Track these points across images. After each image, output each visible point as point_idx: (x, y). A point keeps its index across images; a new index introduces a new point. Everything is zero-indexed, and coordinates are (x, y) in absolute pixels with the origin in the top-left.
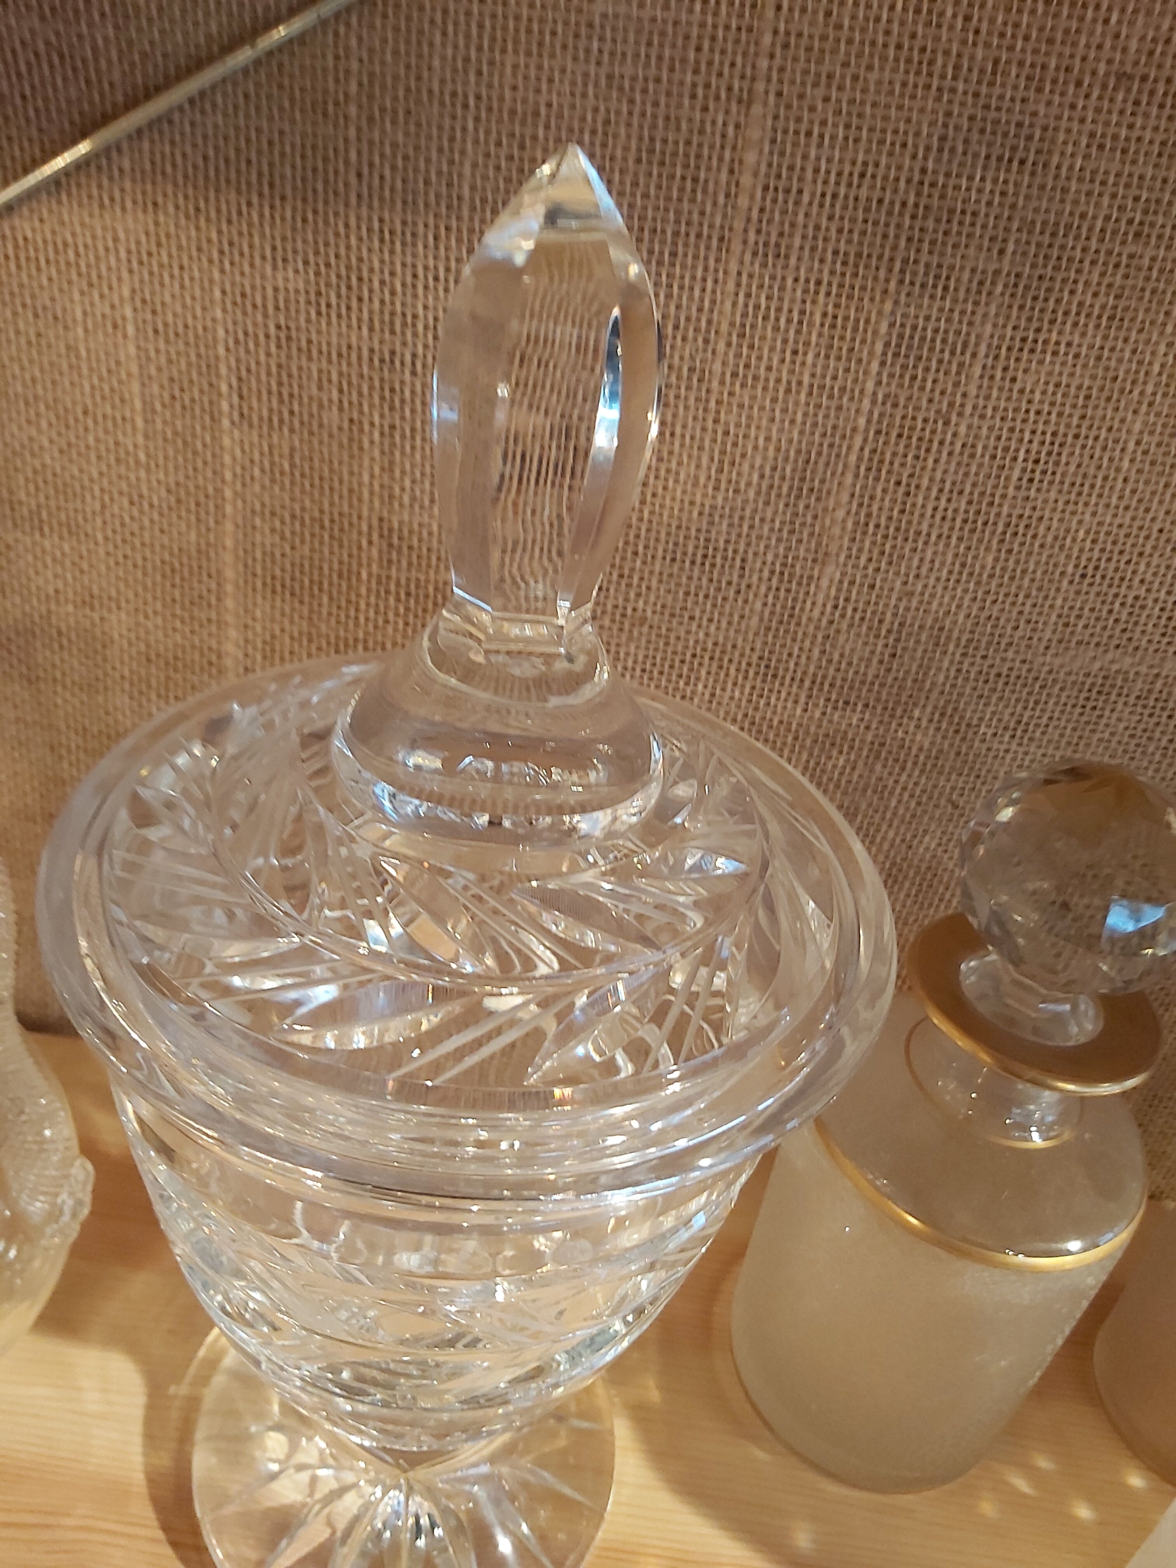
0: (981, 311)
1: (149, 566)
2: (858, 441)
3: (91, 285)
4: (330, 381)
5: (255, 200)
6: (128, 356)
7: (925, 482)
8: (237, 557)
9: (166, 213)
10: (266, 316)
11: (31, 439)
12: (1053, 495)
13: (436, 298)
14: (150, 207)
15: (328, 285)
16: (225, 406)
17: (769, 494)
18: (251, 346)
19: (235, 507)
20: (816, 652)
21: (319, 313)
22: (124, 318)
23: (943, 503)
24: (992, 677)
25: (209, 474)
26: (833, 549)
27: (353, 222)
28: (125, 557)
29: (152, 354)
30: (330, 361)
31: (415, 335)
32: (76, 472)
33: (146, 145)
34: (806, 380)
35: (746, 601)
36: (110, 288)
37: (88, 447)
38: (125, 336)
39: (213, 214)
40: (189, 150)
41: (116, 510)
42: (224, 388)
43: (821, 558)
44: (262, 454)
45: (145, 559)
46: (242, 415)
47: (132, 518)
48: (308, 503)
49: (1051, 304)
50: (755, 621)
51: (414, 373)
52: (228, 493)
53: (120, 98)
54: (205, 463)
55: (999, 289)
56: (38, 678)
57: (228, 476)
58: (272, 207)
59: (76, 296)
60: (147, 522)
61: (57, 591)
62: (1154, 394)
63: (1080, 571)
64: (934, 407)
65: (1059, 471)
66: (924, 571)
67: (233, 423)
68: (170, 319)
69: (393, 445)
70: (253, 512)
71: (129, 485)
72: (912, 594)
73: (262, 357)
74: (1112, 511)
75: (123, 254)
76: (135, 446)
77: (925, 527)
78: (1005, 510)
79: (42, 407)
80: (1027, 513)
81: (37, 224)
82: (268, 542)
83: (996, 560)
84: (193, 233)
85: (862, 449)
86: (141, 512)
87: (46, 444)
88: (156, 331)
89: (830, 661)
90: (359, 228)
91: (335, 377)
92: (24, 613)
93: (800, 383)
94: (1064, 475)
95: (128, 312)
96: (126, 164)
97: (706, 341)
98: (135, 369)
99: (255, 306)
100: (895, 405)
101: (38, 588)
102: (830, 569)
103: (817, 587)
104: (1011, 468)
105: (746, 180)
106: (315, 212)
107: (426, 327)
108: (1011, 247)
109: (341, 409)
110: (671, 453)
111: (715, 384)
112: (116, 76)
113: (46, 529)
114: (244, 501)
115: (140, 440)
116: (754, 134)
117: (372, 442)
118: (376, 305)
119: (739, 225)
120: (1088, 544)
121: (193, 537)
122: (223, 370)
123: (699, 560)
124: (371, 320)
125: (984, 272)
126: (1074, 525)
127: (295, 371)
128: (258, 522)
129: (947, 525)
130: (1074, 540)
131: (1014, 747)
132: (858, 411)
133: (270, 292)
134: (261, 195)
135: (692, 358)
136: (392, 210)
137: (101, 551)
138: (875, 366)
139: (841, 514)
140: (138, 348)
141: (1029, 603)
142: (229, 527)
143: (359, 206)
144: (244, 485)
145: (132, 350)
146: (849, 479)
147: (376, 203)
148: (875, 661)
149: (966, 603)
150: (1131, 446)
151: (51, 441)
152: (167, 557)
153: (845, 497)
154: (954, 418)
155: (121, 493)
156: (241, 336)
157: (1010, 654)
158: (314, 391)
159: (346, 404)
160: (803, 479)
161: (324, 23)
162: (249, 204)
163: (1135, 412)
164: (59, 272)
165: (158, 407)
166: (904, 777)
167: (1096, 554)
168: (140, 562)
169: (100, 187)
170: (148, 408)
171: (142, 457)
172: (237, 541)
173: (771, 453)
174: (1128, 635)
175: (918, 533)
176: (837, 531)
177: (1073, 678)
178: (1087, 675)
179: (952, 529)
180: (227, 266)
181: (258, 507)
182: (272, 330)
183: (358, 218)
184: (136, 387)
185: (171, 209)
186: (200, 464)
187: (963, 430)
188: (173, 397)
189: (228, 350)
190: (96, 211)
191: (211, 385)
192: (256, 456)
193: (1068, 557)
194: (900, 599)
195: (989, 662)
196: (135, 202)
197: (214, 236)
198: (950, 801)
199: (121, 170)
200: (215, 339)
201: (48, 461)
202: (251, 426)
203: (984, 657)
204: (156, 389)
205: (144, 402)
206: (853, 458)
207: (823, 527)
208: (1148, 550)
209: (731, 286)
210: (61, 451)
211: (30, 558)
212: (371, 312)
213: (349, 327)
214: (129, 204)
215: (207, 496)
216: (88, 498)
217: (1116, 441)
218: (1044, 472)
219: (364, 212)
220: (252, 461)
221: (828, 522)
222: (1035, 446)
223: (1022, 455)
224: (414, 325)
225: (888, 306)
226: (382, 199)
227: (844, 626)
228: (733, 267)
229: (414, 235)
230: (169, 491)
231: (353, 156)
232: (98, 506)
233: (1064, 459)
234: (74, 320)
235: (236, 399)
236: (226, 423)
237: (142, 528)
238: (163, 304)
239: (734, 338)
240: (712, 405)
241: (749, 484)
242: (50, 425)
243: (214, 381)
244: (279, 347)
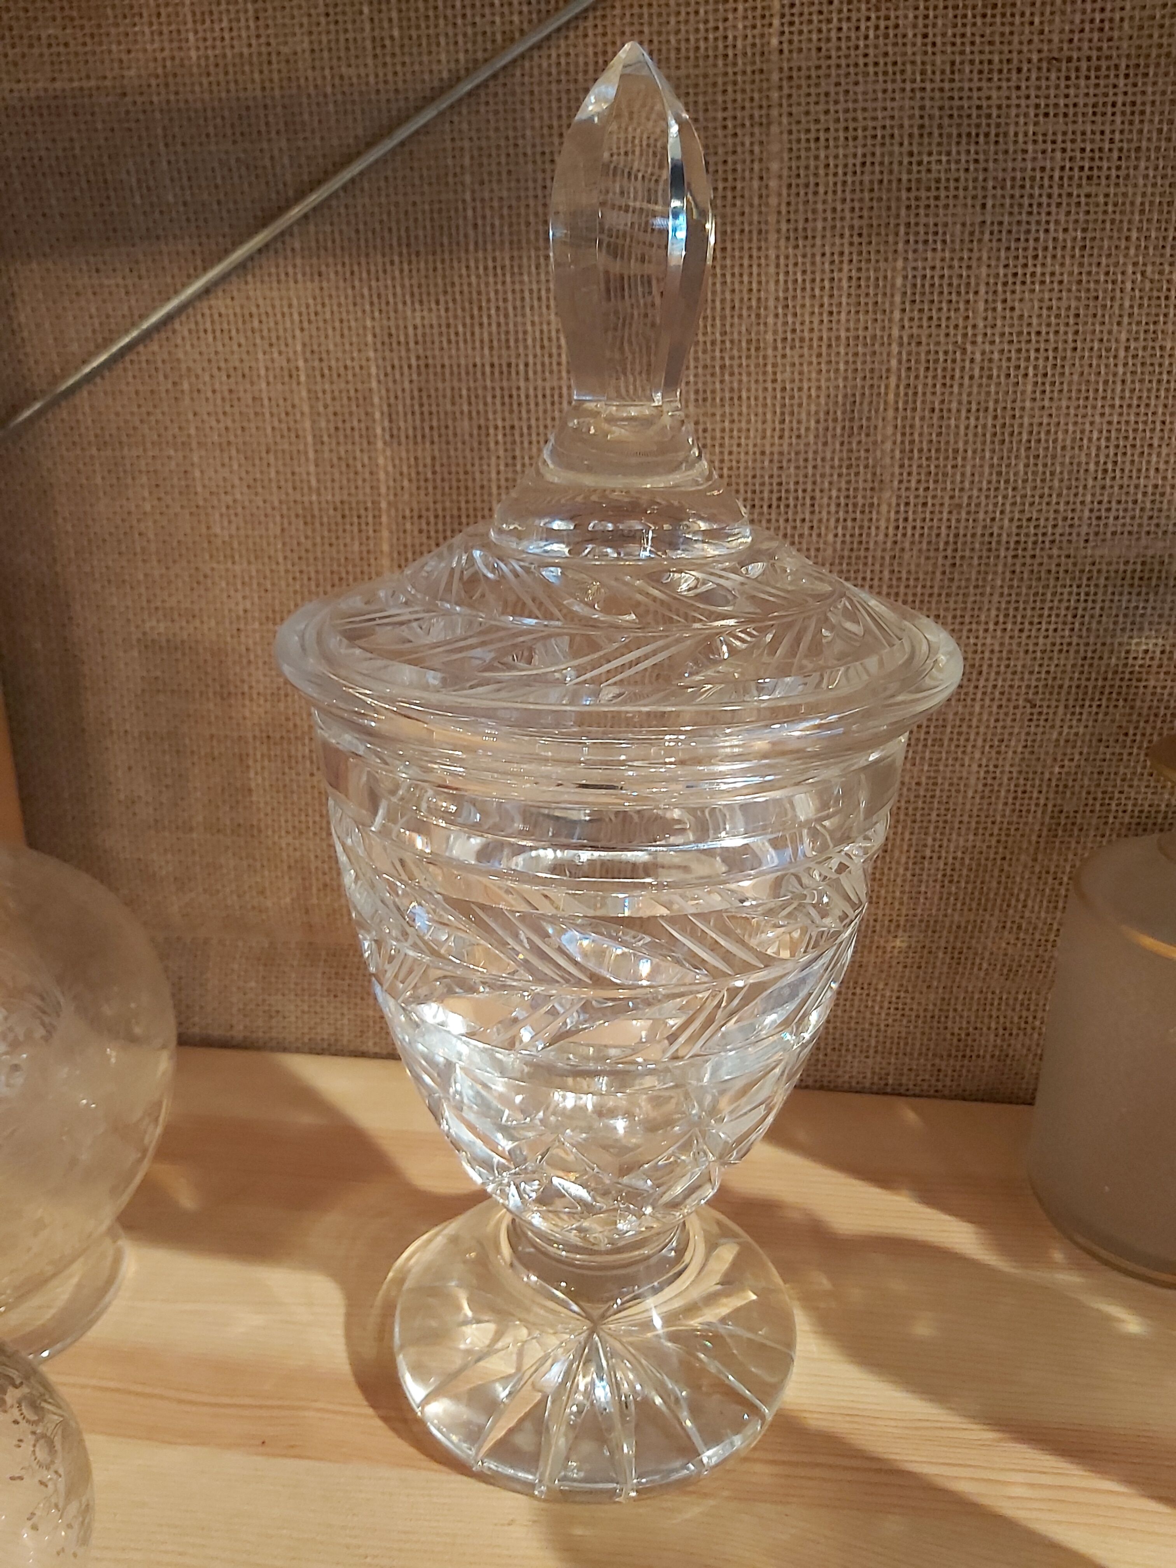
0: (975, 255)
1: (321, 577)
2: (893, 380)
3: (271, 345)
4: (461, 396)
5: (396, 259)
6: (301, 399)
7: (954, 406)
8: (392, 560)
9: (329, 280)
10: (408, 350)
11: (225, 479)
12: (1064, 403)
13: (541, 315)
14: (316, 277)
15: (456, 317)
16: (379, 431)
17: (825, 436)
18: (398, 376)
19: (389, 516)
20: (886, 574)
21: (449, 342)
22: (297, 369)
23: (972, 421)
24: (1043, 575)
25: (368, 490)
26: (887, 478)
27: (472, 264)
28: (301, 572)
29: (320, 395)
30: (460, 380)
31: (526, 347)
32: (261, 504)
33: (312, 228)
34: (843, 334)
35: (819, 535)
36: (287, 345)
37: (270, 480)
38: (299, 383)
39: (364, 275)
40: (344, 227)
41: (293, 532)
42: (377, 415)
43: (877, 485)
44: (409, 467)
45: (317, 572)
46: (392, 436)
47: (307, 537)
48: (448, 504)
49: (1031, 243)
50: (830, 551)
51: (527, 379)
52: (384, 505)
53: (291, 193)
54: (364, 480)
55: (987, 236)
56: (229, 694)
57: (383, 490)
58: (410, 263)
59: (260, 356)
60: (318, 540)
61: (245, 611)
62: (1132, 307)
63: (1101, 467)
64: (951, 339)
65: (1066, 380)
66: (967, 485)
67: (385, 443)
68: (333, 363)
69: (514, 442)
70: (404, 517)
71: (304, 509)
72: (959, 506)
73: (407, 385)
74: (1117, 410)
75: (296, 317)
76: (308, 474)
77: (961, 445)
78: (1026, 420)
79: (234, 452)
80: (1045, 420)
81: (229, 301)
82: (417, 542)
83: (1027, 466)
84: (350, 291)
85: (898, 386)
86: (314, 531)
87: (237, 482)
88: (323, 376)
89: (899, 579)
90: (477, 268)
91: (464, 392)
92: (218, 635)
93: (838, 338)
94: (1070, 383)
95: (301, 363)
96: (297, 245)
97: (758, 316)
98: (306, 409)
99: (399, 343)
100: (919, 343)
101: (230, 610)
102: (887, 494)
103: (878, 512)
104: (1025, 384)
105: (773, 184)
106: (443, 261)
107: (534, 340)
108: (989, 203)
109: (471, 419)
110: (740, 414)
111: (770, 352)
112: (288, 178)
113: (237, 557)
114: (397, 510)
115: (312, 468)
116: (775, 148)
117: (497, 443)
118: (494, 328)
119: (772, 219)
120: (1103, 443)
121: (356, 548)
122: (376, 400)
123: (775, 503)
124: (491, 341)
125: (972, 225)
126: (1087, 427)
127: (433, 392)
128: (408, 526)
129: (979, 439)
130: (1090, 440)
131: (1075, 640)
132: (889, 354)
133: (411, 330)
134: (401, 255)
135: (749, 332)
136: (502, 250)
137: (282, 568)
138: (897, 315)
139: (888, 446)
140: (309, 391)
141: (1062, 501)
142: (385, 534)
143: (476, 251)
144: (396, 495)
145: (304, 394)
146: (891, 413)
147: (489, 247)
148: (938, 575)
149: (1008, 508)
150: (1122, 353)
151: (241, 479)
152: (335, 568)
153: (890, 430)
154: (969, 347)
155: (297, 516)
156: (389, 369)
157: (1055, 552)
158: (449, 407)
159: (474, 414)
160: (852, 420)
161: (442, 114)
162: (392, 263)
163: (1119, 324)
164: (247, 338)
165: (325, 439)
166: (982, 683)
167: (1112, 451)
168: (313, 575)
169: (277, 266)
170: (319, 440)
171: (314, 483)
172: (391, 546)
173: (822, 400)
174: (1155, 521)
175: (956, 451)
176: (888, 461)
177: (1113, 568)
178: (1127, 563)
179: (984, 443)
180: (377, 314)
181: (408, 513)
182: (414, 362)
183: (477, 261)
184: (308, 424)
185: (332, 276)
186: (360, 483)
187: (978, 357)
188: (337, 429)
189: (379, 382)
190: (275, 285)
191: (367, 414)
192: (405, 470)
193: (1088, 455)
194: (950, 512)
195: (1038, 560)
196: (304, 274)
197: (366, 291)
198: (1027, 700)
199: (293, 250)
200: (369, 375)
201: (238, 496)
202: (399, 444)
203: (1033, 556)
204: (323, 424)
205: (314, 436)
206: (891, 397)
207: (875, 459)
208: (1156, 442)
209: (772, 270)
210: (249, 487)
211: (224, 584)
212: (490, 334)
213: (474, 349)
214: (299, 276)
215: (366, 509)
216: (271, 525)
217: (1108, 350)
218: (1053, 384)
219: (480, 255)
220: (401, 474)
221: (879, 453)
222: (1041, 362)
223: (1031, 372)
224: (525, 340)
225: (900, 264)
226: (493, 242)
227: (907, 545)
228: (772, 253)
229: (520, 267)
230: (335, 509)
231: (470, 213)
232: (278, 532)
233: (1067, 371)
234: (259, 376)
235: (386, 424)
236: (380, 445)
237: (315, 545)
238: (328, 352)
239: (780, 311)
240: (769, 369)
241: (808, 429)
242: (240, 465)
243: (369, 410)
244: (419, 374)
